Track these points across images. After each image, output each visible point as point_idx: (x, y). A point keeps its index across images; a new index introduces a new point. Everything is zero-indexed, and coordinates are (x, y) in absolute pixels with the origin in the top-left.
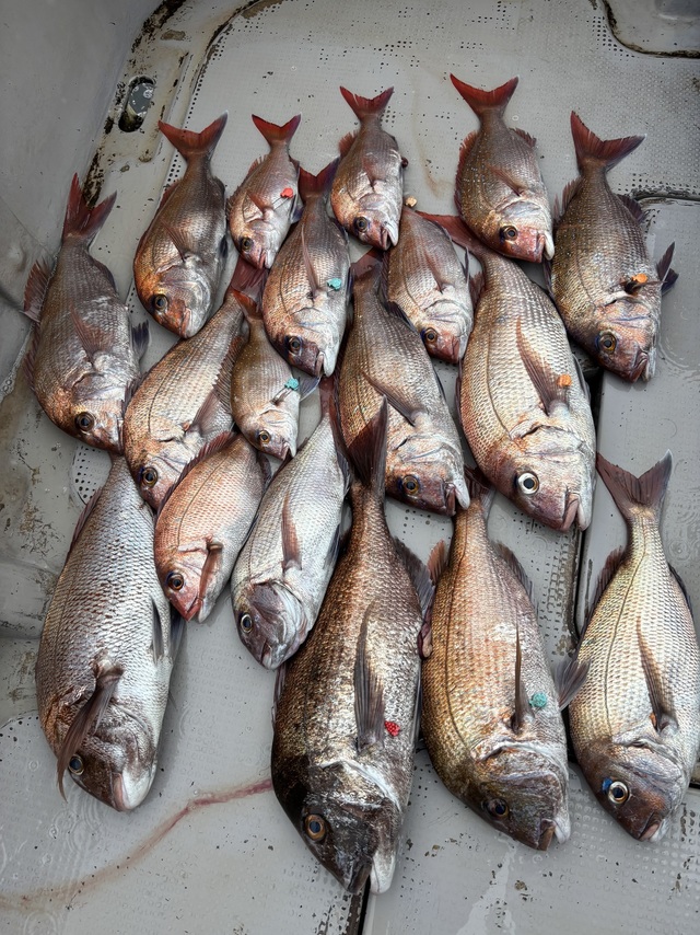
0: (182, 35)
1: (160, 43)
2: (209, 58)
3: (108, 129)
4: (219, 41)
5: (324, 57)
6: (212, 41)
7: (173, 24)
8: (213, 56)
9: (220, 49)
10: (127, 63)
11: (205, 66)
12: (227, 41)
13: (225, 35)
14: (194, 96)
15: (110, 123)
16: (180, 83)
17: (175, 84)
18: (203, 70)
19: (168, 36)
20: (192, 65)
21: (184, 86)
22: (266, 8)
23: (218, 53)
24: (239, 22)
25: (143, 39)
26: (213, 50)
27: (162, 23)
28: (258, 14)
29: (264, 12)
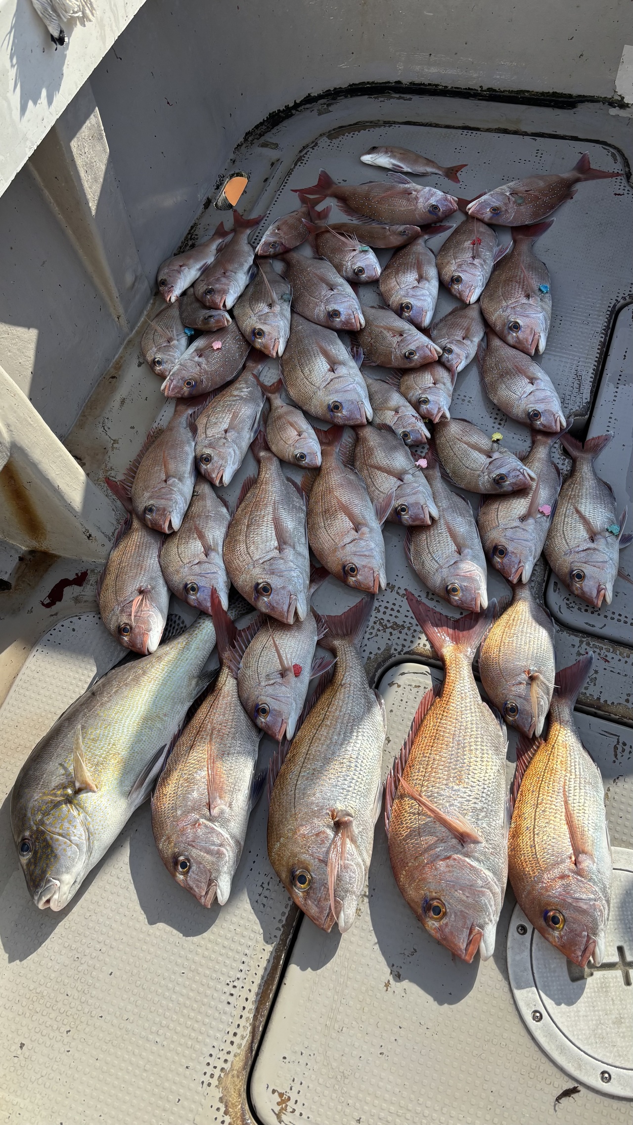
0: (276, 146)
1: (257, 150)
2: (296, 165)
3: (207, 206)
4: (306, 154)
6: (301, 152)
7: (269, 137)
8: (299, 164)
9: (306, 159)
10: (229, 161)
11: (292, 170)
12: (312, 154)
13: (311, 150)
15: (209, 201)
16: (269, 181)
17: (266, 180)
18: (289, 173)
19: (265, 145)
20: (281, 170)
21: (273, 183)
22: (347, 134)
23: (304, 162)
24: (324, 142)
25: (244, 145)
26: (300, 159)
27: (261, 135)
28: (340, 138)
29: (345, 137)
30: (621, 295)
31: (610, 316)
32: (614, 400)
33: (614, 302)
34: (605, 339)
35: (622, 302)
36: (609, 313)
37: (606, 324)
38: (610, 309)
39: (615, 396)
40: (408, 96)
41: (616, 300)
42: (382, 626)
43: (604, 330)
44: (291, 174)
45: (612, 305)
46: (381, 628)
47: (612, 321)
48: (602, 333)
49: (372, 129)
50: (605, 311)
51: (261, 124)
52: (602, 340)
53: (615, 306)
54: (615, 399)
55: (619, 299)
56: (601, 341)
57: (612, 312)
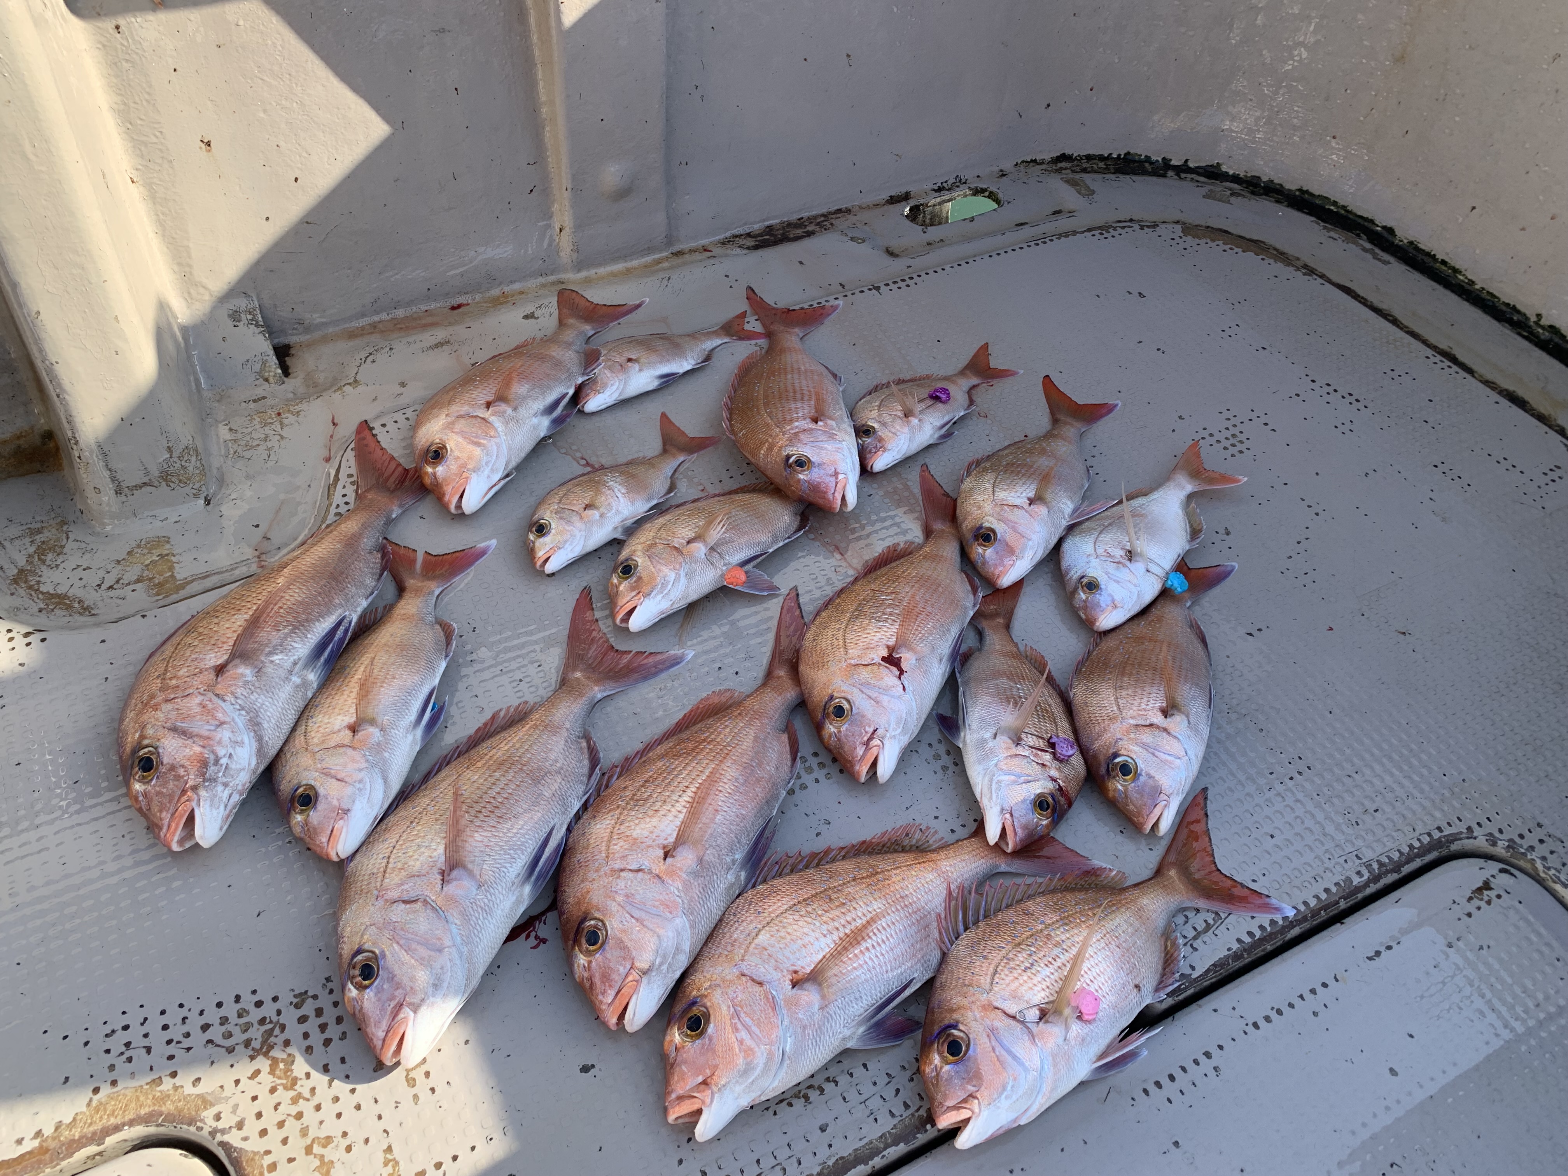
0: (1090, 195)
1: (1056, 182)
2: (1089, 230)
3: (894, 200)
4: (1123, 228)
5: (1229, 332)
6: (1119, 222)
7: (1093, 179)
8: (1096, 232)
9: (1114, 233)
10: (997, 169)
11: (1075, 233)
12: (1133, 233)
13: (1137, 228)
14: (1025, 246)
15: (906, 197)
16: (1026, 227)
17: (1021, 224)
18: (1066, 234)
19: (1073, 183)
20: (1064, 224)
21: (1026, 232)
22: (1220, 243)
23: (1106, 235)
24: (1171, 231)
25: (1043, 167)
26: (1104, 229)
27: (1084, 170)
28: (1203, 241)
29: (1213, 244)
30: (1489, 828)
31: (1425, 850)
32: (1256, 1025)
33: (1462, 827)
34: (1366, 885)
35: (1480, 843)
36: (1426, 839)
37: (1396, 856)
38: (1436, 835)
39: (1268, 1019)
40: (1386, 257)
41: (1469, 829)
42: (263, 1043)
43: (1381, 864)
44: (1067, 236)
45: (1448, 831)
46: (256, 1044)
47: (1417, 863)
48: (1369, 866)
49: (1272, 261)
50: (1420, 829)
51: (1101, 158)
52: (1356, 881)
53: (1455, 837)
54: (1262, 1023)
55: (1477, 831)
56: (1348, 880)
57: (1436, 845)
